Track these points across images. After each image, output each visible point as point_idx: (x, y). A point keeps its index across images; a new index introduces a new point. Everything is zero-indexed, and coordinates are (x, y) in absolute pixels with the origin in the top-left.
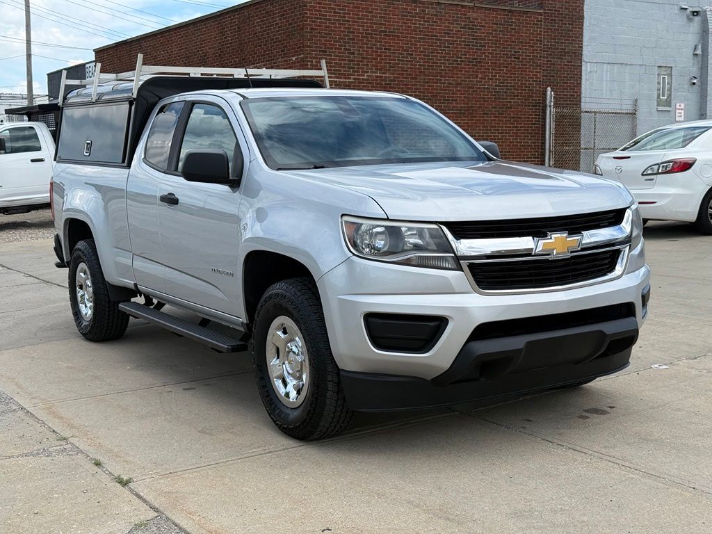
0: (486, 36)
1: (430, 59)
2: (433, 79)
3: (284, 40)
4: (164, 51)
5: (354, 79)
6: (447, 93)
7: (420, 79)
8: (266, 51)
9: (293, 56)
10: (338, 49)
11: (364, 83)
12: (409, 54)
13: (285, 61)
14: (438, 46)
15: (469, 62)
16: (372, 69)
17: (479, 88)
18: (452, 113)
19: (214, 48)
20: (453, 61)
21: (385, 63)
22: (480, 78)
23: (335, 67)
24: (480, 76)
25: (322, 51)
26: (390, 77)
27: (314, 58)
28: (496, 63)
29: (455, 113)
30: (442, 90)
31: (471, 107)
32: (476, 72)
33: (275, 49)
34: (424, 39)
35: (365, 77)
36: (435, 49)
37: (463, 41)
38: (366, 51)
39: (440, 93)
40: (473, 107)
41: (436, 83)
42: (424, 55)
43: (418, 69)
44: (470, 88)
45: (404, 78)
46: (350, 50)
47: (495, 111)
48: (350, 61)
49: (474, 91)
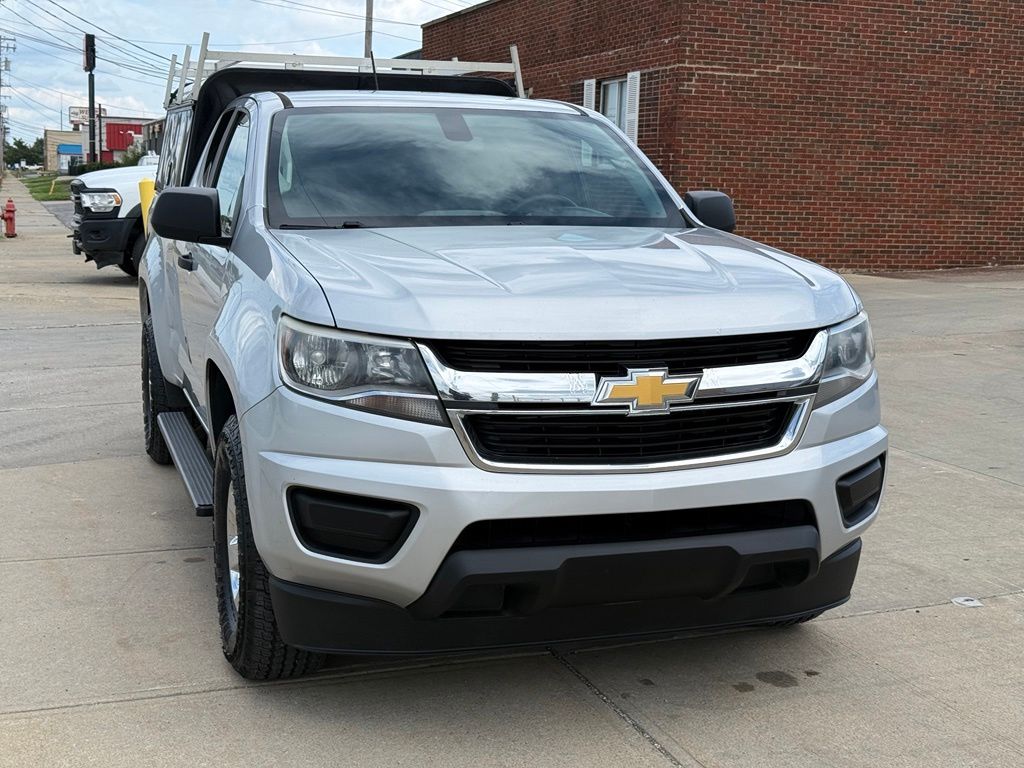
0: (986, 8)
1: (887, 43)
2: (891, 76)
3: (656, 13)
6: (913, 98)
7: (868, 74)
8: (630, 29)
9: (666, 37)
10: (737, 26)
11: (773, 79)
12: (853, 36)
13: (655, 45)
14: (902, 23)
15: (955, 48)
17: (970, 91)
18: (919, 130)
19: (565, 23)
20: (926, 46)
21: (812, 49)
22: (972, 75)
23: (730, 54)
24: (972, 71)
25: (709, 30)
27: (697, 40)
28: (1000, 52)
29: (925, 130)
30: (904, 92)
32: (966, 65)
33: (643, 26)
34: (879, 11)
35: (777, 71)
36: (897, 28)
37: (947, 16)
39: (900, 98)
40: (957, 121)
41: (896, 81)
42: (877, 37)
43: (867, 59)
44: (954, 90)
45: (842, 73)
46: (755, 28)
47: (995, 128)
48: (753, 45)
49: (958, 96)
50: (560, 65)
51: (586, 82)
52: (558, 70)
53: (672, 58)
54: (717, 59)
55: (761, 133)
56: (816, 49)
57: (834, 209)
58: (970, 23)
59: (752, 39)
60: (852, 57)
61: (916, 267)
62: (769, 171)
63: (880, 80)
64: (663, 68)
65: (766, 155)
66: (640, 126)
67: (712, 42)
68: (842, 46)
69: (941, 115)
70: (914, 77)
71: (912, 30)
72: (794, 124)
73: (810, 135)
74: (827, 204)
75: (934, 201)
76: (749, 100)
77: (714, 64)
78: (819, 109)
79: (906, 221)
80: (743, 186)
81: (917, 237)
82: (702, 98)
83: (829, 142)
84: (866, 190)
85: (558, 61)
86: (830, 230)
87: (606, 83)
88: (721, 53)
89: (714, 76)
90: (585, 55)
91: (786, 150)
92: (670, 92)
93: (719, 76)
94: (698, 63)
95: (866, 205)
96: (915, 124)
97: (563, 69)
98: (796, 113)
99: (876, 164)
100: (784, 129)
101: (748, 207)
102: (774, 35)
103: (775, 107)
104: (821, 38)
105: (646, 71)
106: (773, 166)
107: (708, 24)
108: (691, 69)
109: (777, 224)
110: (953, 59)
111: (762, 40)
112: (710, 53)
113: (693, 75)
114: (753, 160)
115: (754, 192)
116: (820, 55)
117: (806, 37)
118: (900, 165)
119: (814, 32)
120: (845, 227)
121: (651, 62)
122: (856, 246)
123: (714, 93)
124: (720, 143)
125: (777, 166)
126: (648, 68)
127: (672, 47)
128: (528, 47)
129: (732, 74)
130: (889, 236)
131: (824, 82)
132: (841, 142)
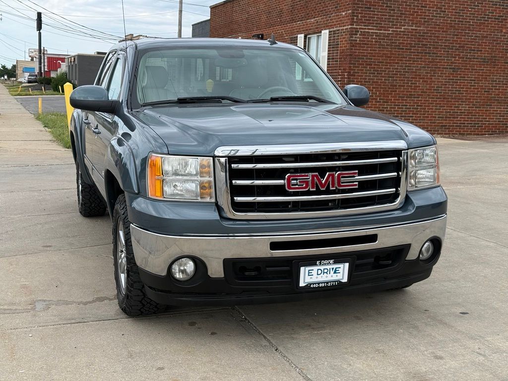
1: (460, 16)
4: (254, 7)
5: (392, 31)
6: (473, 45)
7: (450, 32)
11: (400, 34)
12: (442, 11)
13: (337, 16)
15: (496, 19)
16: (409, 23)
17: (503, 41)
18: (476, 61)
20: (481, 17)
22: (504, 33)
24: (504, 31)
26: (424, 30)
27: (360, 13)
30: (469, 42)
31: (494, 57)
32: (501, 27)
35: (402, 30)
36: (465, 8)
38: (405, 8)
39: (467, 44)
40: (496, 57)
41: (465, 36)
42: (455, 12)
44: (495, 41)
45: (436, 31)
46: (391, 7)
48: (390, 16)
49: (497, 44)
50: (285, 27)
51: (299, 36)
52: (283, 29)
53: (346, 22)
54: (370, 23)
55: (394, 63)
56: (423, 18)
57: (432, 103)
58: (503, 5)
59: (389, 13)
60: (442, 23)
61: (474, 134)
62: (397, 83)
63: (456, 35)
64: (342, 28)
65: (395, 74)
66: (328, 59)
67: (368, 14)
68: (437, 17)
69: (487, 54)
70: (474, 34)
71: (473, 8)
72: (411, 58)
73: (420, 64)
74: (427, 101)
75: (484, 99)
76: (387, 45)
77: (369, 26)
78: (424, 50)
79: (469, 110)
80: (383, 91)
81: (475, 118)
82: (363, 44)
83: (429, 67)
84: (449, 93)
85: (284, 24)
86: (429, 114)
87: (309, 36)
88: (373, 20)
89: (369, 32)
90: (299, 21)
91: (406, 72)
92: (346, 41)
93: (372, 32)
94: (361, 25)
95: (448, 101)
96: (474, 58)
97: (287, 29)
98: (412, 52)
99: (453, 79)
100: (405, 61)
101: (386, 102)
102: (401, 11)
103: (401, 49)
104: (426, 13)
105: (331, 30)
106: (399, 80)
107: (366, 5)
108: (357, 28)
109: (402, 111)
110: (495, 24)
111: (394, 13)
112: (367, 20)
113: (358, 31)
114: (389, 77)
115: (389, 94)
116: (424, 21)
117: (418, 12)
118: (466, 80)
119: (422, 10)
120: (437, 113)
121: (335, 25)
122: (443, 123)
123: (368, 41)
124: (372, 68)
125: (402, 80)
126: (333, 28)
127: (347, 17)
128: (267, 17)
129: (378, 32)
130: (460, 118)
131: (427, 36)
132: (435, 68)
